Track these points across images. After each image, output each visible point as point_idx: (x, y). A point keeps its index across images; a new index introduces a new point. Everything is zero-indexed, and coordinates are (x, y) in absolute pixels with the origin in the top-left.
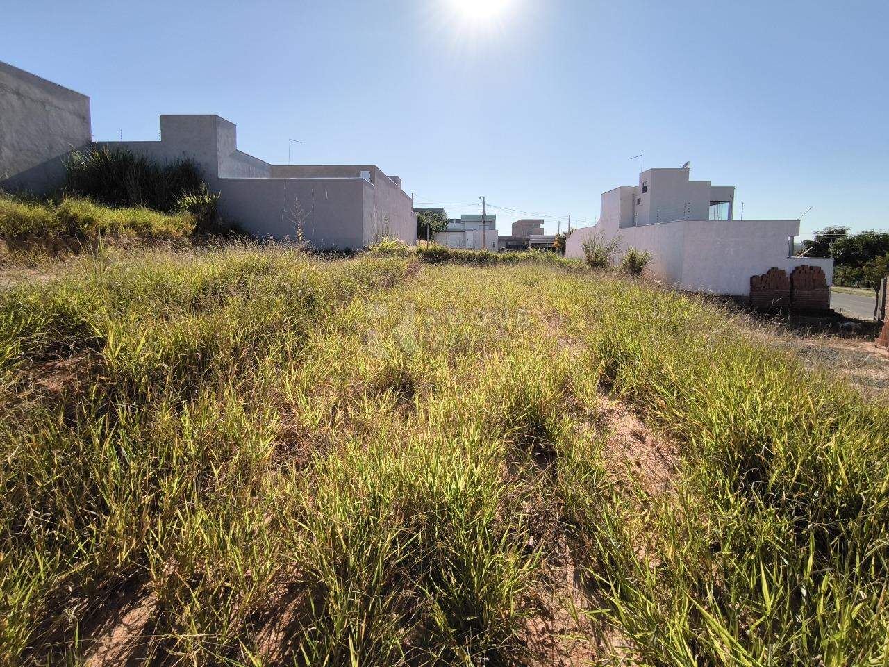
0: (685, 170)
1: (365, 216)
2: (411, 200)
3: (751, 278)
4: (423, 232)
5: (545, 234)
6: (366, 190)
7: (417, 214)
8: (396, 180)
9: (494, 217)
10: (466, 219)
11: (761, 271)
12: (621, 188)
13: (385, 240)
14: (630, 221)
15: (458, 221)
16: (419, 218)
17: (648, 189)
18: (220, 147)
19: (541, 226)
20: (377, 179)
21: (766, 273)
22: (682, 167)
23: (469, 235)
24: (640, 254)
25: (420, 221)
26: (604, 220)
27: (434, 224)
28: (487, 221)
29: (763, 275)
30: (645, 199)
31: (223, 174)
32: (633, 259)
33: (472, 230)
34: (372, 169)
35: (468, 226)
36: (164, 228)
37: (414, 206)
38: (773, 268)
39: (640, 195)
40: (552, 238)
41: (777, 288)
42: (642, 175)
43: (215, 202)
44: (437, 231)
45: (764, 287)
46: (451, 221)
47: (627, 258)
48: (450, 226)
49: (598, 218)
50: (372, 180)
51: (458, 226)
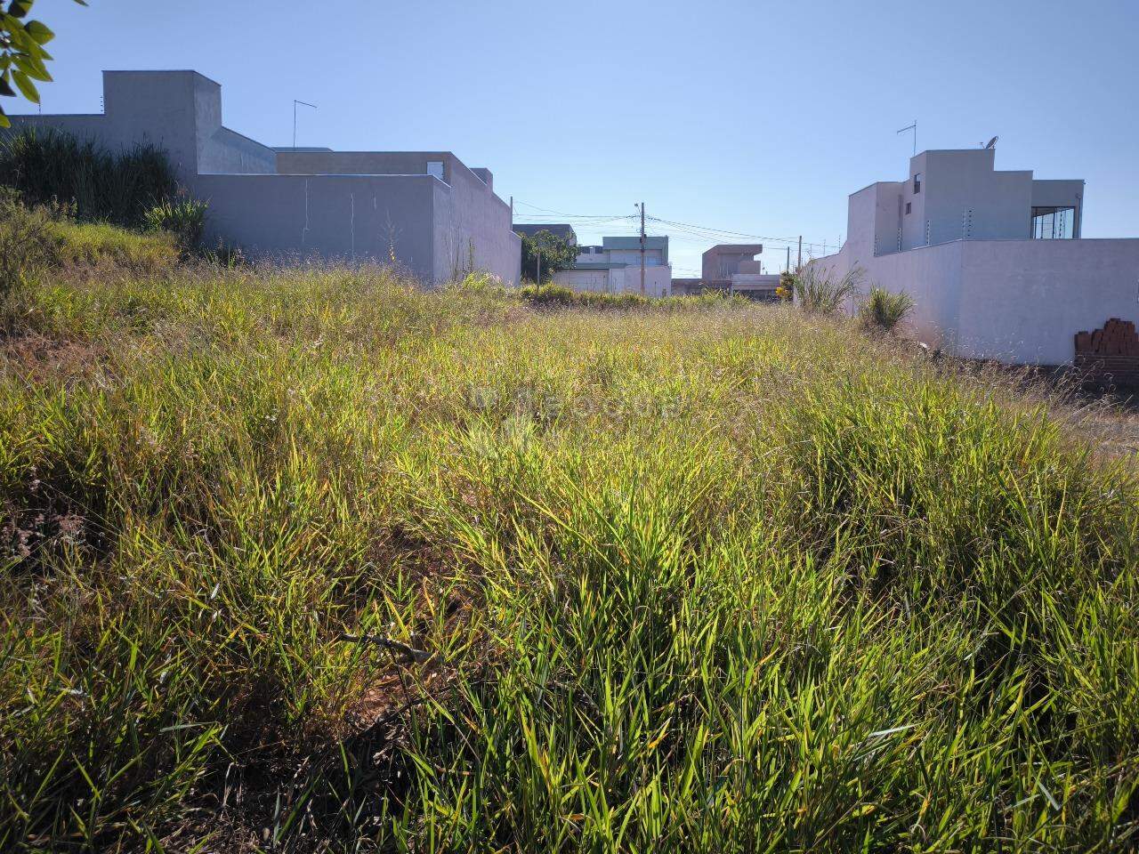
0: (988, 153)
1: (437, 237)
2: (509, 210)
3: (1076, 336)
4: (532, 268)
5: (762, 272)
6: (439, 196)
7: (519, 237)
8: (484, 176)
9: (664, 241)
10: (612, 244)
11: (1093, 324)
12: (879, 186)
13: (471, 276)
14: (892, 243)
15: (598, 250)
16: (523, 243)
17: (922, 187)
18: (199, 123)
19: (756, 258)
20: (453, 175)
21: (1101, 327)
22: (985, 145)
23: (616, 274)
24: (893, 296)
25: (525, 248)
26: (851, 244)
27: (551, 254)
28: (652, 249)
29: (1096, 330)
30: (918, 202)
31: (203, 170)
32: (878, 305)
33: (623, 265)
34: (447, 159)
35: (615, 258)
36: (145, 254)
37: (516, 221)
38: (1112, 320)
39: (910, 197)
40: (773, 280)
41: (1120, 352)
42: (914, 161)
43: (201, 212)
44: (558, 269)
45: (1097, 351)
46: (586, 250)
47: (869, 303)
48: (582, 258)
49: (844, 239)
50: (446, 177)
51: (600, 259)
